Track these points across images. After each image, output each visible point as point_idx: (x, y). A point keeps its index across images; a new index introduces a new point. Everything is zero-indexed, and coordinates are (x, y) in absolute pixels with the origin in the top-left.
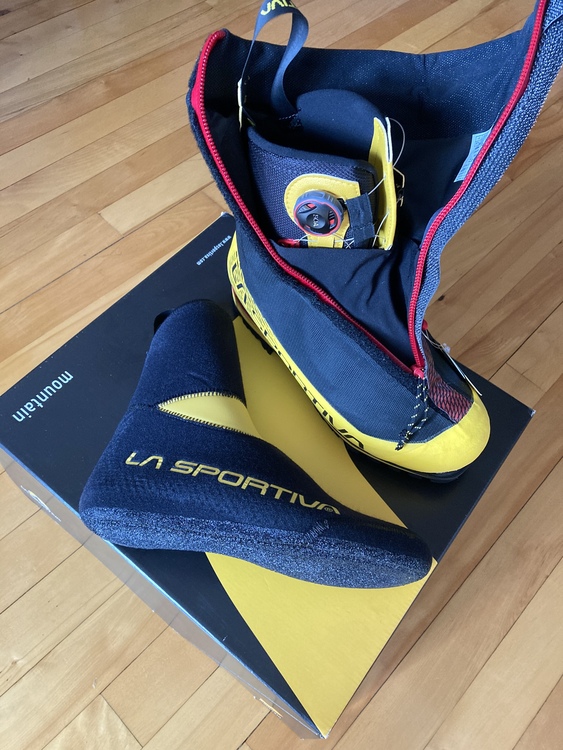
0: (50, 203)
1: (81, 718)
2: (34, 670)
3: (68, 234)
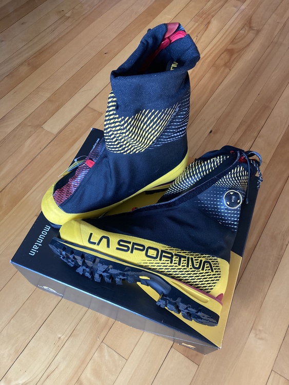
0: (17, 127)
1: (96, 354)
2: (69, 339)
3: (30, 140)
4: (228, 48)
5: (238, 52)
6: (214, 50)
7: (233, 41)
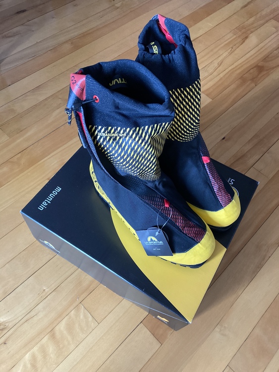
0: (49, 98)
2: (52, 293)
3: (58, 111)
4: (259, 65)
5: (267, 70)
6: (245, 64)
7: (266, 59)
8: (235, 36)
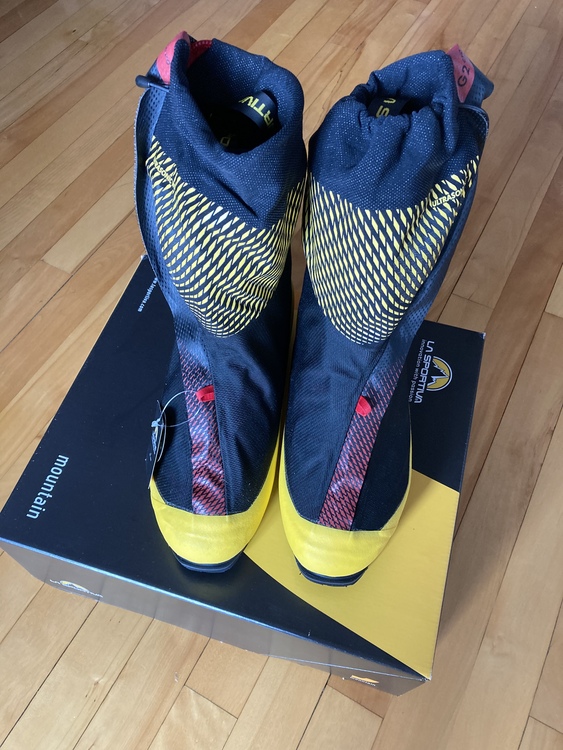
1: (173, 711)
3: (19, 286)
8: (340, 48)
